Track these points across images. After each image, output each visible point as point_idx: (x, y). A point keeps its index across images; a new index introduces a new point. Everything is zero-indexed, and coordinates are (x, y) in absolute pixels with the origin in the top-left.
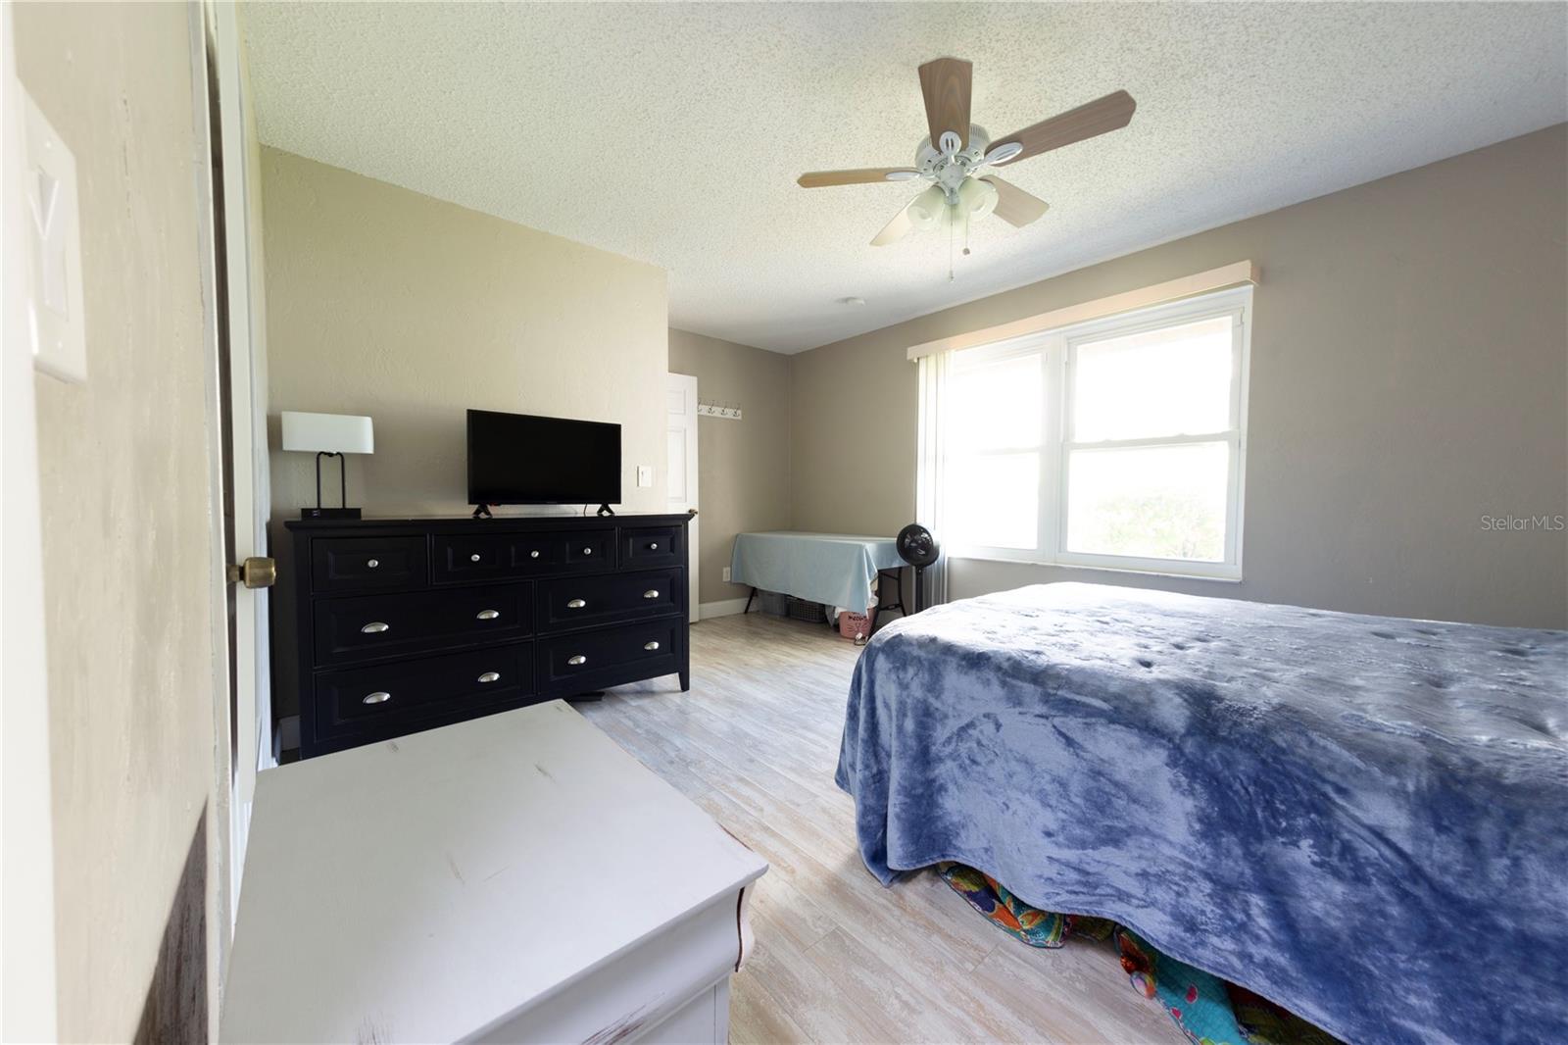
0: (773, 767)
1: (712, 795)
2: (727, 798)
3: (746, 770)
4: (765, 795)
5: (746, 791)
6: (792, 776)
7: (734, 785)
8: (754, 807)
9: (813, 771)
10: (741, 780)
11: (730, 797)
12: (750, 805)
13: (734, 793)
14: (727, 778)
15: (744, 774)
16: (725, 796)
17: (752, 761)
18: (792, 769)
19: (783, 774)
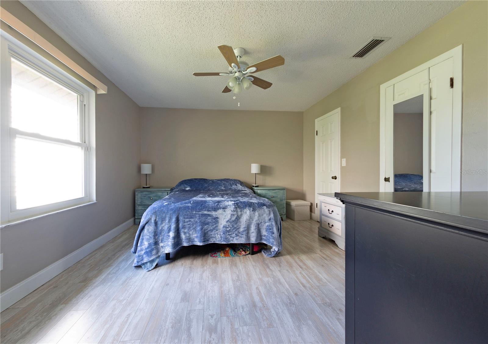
0: (288, 287)
1: (318, 284)
2: (312, 281)
3: (301, 291)
4: (297, 277)
5: (304, 281)
6: (282, 280)
7: (308, 285)
8: (303, 274)
9: (272, 279)
10: (304, 286)
11: (311, 281)
12: (304, 275)
13: (309, 282)
14: (310, 289)
15: (302, 288)
16: (313, 282)
17: (296, 294)
18: (280, 283)
19: (285, 283)
